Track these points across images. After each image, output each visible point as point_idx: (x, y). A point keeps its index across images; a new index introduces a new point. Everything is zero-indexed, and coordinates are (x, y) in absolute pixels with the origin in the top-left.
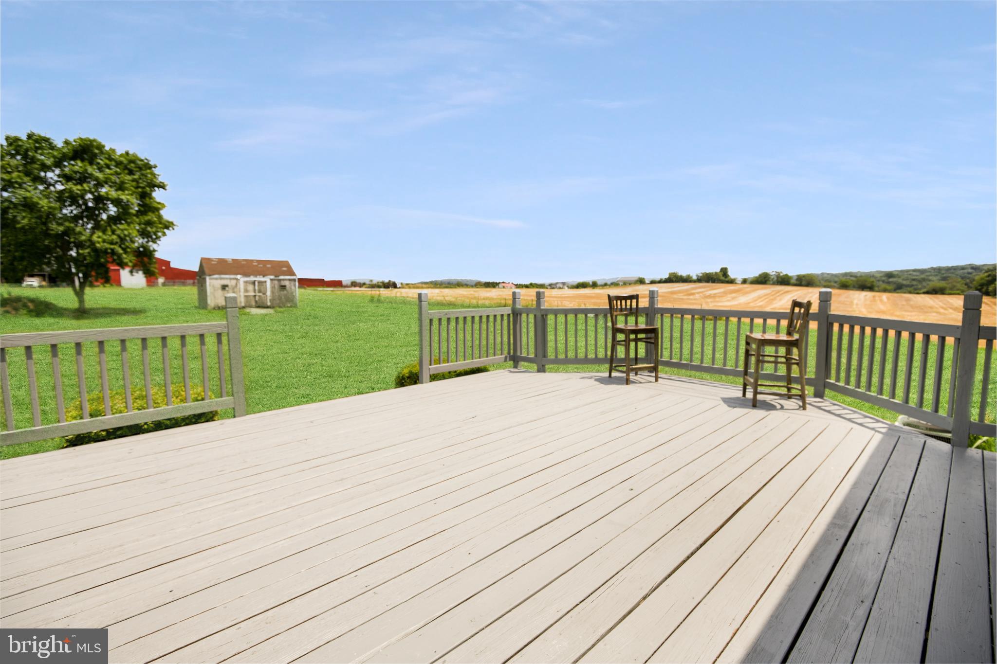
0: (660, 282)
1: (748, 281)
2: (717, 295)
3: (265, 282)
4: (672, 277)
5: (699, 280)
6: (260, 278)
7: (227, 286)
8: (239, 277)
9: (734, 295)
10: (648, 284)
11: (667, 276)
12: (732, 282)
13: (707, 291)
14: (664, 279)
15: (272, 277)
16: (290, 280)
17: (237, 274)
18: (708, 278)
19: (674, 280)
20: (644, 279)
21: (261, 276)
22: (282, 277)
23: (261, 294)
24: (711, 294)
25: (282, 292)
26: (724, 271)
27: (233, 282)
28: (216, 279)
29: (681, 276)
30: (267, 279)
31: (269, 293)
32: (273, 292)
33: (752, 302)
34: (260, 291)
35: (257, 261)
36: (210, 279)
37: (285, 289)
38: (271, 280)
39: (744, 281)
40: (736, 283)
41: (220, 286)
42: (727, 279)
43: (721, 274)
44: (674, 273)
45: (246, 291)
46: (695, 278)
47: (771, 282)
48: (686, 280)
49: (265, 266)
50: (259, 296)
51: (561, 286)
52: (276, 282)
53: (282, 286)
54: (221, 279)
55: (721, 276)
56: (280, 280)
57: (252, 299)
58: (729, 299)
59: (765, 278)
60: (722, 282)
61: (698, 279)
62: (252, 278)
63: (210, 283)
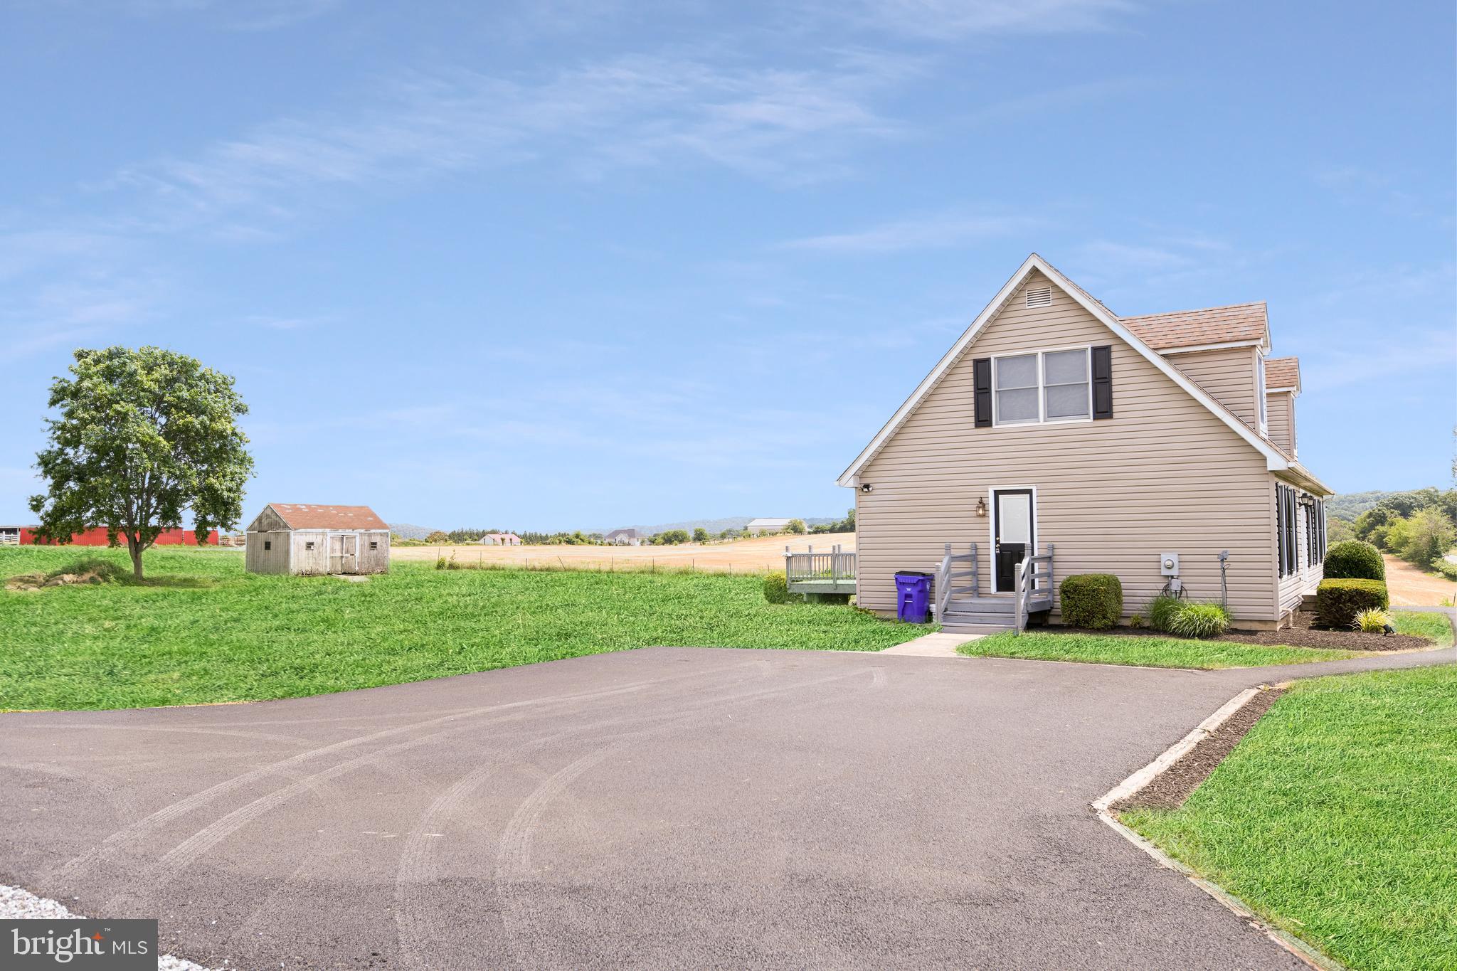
3: (355, 537)
6: (348, 532)
7: (312, 544)
8: (326, 531)
15: (363, 531)
16: (381, 535)
17: (325, 527)
21: (351, 530)
22: (372, 531)
23: (348, 555)
25: (372, 552)
27: (319, 539)
28: (301, 534)
30: (357, 533)
31: (357, 554)
32: (362, 553)
34: (347, 552)
35: (336, 509)
36: (295, 534)
37: (375, 547)
38: (361, 535)
41: (304, 544)
45: (333, 550)
50: (347, 558)
52: (366, 538)
53: (373, 543)
54: (307, 533)
56: (370, 535)
57: (339, 561)
62: (341, 533)
63: (294, 539)
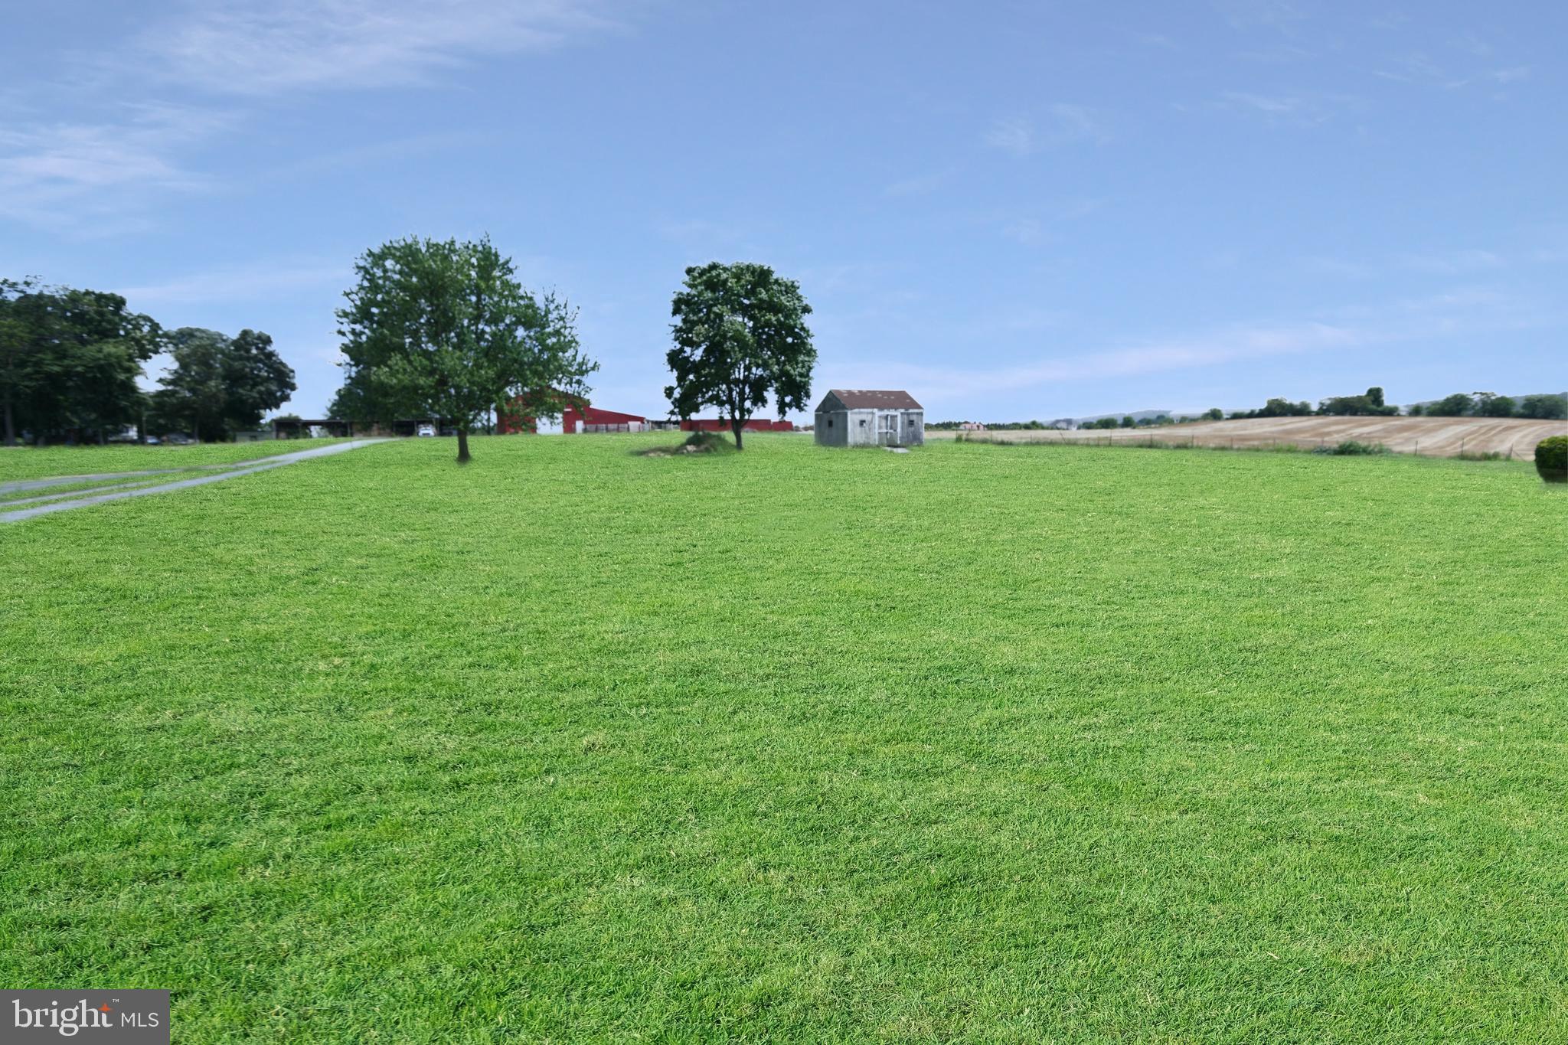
0: (1251, 415)
1: (1424, 412)
2: (1374, 435)
3: (896, 416)
4: (1274, 406)
5: (1324, 411)
6: (892, 412)
7: (864, 421)
8: (875, 410)
9: (1406, 434)
10: (1227, 419)
11: (1264, 406)
12: (1391, 412)
13: (1350, 429)
14: (1257, 411)
15: (903, 411)
16: (918, 414)
17: (874, 408)
18: (1344, 408)
19: (1278, 411)
20: (1219, 411)
21: (894, 410)
22: (911, 411)
23: (892, 431)
24: (1362, 434)
25: (910, 429)
26: (1375, 394)
27: (870, 417)
28: (856, 413)
29: (1291, 405)
30: (898, 413)
31: (899, 430)
32: (902, 428)
33: (1449, 445)
34: (891, 428)
35: (881, 392)
36: (852, 414)
37: (913, 424)
38: (902, 414)
39: (1416, 411)
40: (1399, 415)
41: (858, 422)
42: (1380, 409)
43: (1369, 400)
44: (1277, 400)
45: (880, 427)
46: (1315, 407)
47: (1470, 412)
48: (1302, 411)
49: (889, 398)
50: (891, 433)
51: (1064, 425)
52: (905, 416)
53: (911, 421)
54: (860, 413)
55: (1370, 402)
56: (908, 414)
57: (884, 435)
58: (1399, 441)
59: (1459, 404)
60: (1372, 413)
61: (1321, 409)
62: (886, 412)
63: (851, 418)
